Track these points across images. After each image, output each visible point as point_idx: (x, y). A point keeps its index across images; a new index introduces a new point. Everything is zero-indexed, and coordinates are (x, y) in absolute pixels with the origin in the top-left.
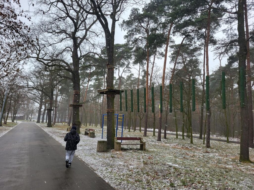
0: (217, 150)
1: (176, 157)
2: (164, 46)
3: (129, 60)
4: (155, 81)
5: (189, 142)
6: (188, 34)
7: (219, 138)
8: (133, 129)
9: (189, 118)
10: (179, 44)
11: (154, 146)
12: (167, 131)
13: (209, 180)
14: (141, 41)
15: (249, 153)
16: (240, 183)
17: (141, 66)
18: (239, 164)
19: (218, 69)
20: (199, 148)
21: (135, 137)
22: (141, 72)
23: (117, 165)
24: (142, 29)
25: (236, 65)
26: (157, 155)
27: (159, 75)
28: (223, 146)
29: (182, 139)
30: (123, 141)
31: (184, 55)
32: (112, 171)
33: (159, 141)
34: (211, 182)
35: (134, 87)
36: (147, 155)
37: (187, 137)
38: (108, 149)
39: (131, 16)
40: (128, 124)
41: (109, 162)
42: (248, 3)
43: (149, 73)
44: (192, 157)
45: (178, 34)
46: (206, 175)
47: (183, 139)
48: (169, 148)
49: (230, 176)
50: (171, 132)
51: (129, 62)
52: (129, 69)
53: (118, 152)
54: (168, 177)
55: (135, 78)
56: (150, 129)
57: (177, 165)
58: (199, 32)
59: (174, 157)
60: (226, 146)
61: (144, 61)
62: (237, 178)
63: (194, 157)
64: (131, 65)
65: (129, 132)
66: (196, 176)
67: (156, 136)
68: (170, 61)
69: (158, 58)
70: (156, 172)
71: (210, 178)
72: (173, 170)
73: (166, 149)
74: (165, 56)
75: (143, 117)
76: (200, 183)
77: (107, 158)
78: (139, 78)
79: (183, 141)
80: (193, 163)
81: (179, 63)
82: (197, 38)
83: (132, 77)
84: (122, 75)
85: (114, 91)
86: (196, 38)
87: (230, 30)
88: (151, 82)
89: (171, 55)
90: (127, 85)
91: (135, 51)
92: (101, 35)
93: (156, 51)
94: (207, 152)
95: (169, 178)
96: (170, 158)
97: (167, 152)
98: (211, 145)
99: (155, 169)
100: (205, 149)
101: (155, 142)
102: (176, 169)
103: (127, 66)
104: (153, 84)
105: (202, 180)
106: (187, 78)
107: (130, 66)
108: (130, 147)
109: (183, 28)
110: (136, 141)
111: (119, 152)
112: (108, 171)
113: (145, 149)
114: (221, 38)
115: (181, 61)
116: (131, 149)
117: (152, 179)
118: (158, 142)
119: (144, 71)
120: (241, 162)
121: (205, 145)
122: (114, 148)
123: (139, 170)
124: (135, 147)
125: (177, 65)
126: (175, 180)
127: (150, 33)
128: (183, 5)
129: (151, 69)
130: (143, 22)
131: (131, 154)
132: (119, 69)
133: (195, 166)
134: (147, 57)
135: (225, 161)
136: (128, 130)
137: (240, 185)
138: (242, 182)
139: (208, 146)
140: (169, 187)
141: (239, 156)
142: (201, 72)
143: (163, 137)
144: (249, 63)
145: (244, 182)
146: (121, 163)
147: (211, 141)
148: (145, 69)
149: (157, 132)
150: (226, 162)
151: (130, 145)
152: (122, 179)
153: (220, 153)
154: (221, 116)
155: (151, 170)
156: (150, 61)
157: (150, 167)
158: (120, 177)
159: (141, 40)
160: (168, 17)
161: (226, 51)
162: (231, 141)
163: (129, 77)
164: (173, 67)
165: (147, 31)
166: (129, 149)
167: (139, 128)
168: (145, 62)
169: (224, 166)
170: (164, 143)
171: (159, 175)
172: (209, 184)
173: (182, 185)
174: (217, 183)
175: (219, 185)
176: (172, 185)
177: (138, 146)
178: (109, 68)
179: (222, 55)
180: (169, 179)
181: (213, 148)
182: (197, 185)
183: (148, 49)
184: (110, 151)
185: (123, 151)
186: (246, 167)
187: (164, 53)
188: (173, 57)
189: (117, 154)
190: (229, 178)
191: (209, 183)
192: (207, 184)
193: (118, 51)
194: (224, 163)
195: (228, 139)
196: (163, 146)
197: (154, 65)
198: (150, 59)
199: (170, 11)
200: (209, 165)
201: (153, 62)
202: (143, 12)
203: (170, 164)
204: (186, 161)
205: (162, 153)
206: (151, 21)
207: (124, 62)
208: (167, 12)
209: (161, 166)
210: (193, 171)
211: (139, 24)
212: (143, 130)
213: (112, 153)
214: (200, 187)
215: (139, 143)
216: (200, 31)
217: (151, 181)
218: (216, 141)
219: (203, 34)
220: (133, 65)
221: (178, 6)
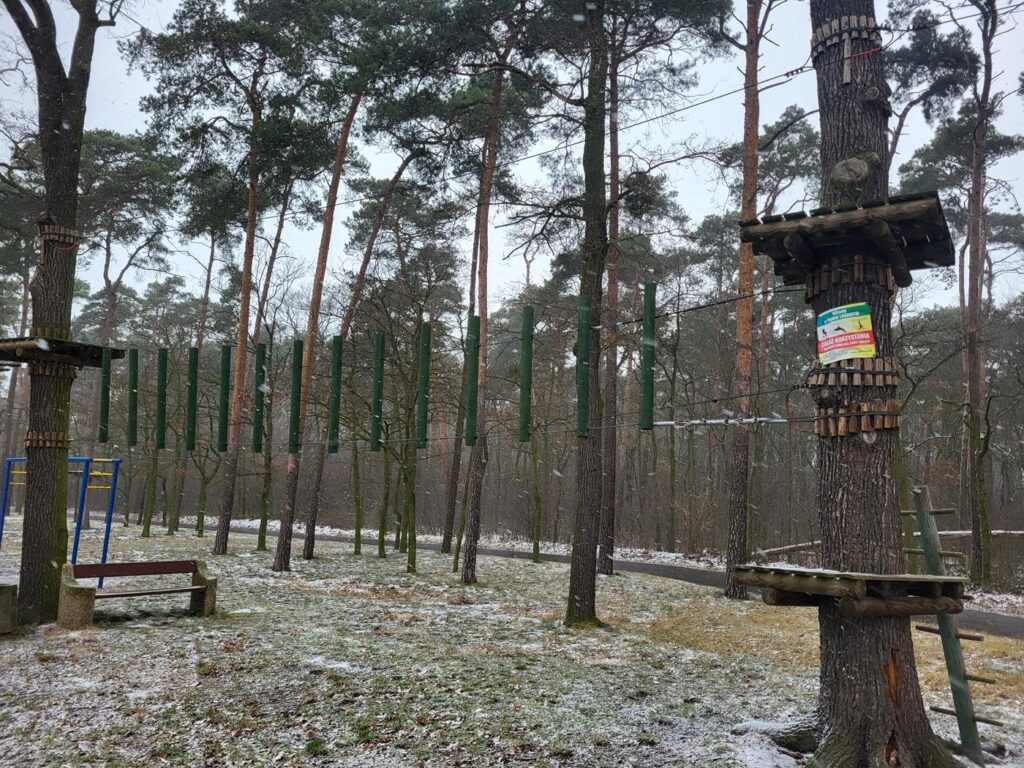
0: (498, 589)
1: (343, 631)
2: (325, 177)
3: (163, 213)
4: (281, 318)
5: (404, 568)
6: (422, 146)
7: (508, 545)
8: (164, 525)
9: (409, 475)
10: (387, 180)
11: (257, 594)
12: (317, 528)
13: (457, 707)
14: (224, 139)
15: (598, 593)
16: (559, 702)
17: (219, 246)
18: (561, 636)
19: (522, 296)
20: (437, 588)
21: (173, 559)
22: (217, 275)
23: (67, 695)
24: (232, 86)
25: (574, 286)
26: (265, 629)
27: (297, 295)
28: (518, 574)
29: (376, 558)
30: (107, 581)
31: (403, 224)
32: (33, 725)
33: (281, 570)
34: (463, 714)
35: (181, 336)
36: (219, 635)
37: (396, 548)
38: (23, 622)
39: (181, 18)
40: (143, 503)
41: (22, 682)
42: (623, 78)
43: (254, 280)
44: (407, 624)
45: (384, 139)
46: (450, 691)
47: (382, 555)
48: (320, 596)
49: (531, 682)
50: (337, 531)
51: (163, 225)
52: (162, 255)
53: (74, 635)
54: (301, 719)
55: (188, 297)
56: (246, 523)
57: (345, 665)
58: (461, 148)
59: (338, 630)
60: (528, 573)
61: (232, 227)
62: (551, 684)
63: (413, 623)
64: (171, 240)
65: (146, 539)
66: (411, 698)
67: (270, 551)
68: (348, 240)
69: (299, 223)
70: (251, 704)
71: (463, 698)
72: (325, 685)
73: (308, 601)
74: (327, 219)
75: (216, 470)
76: (423, 725)
77: (11, 664)
78: (205, 300)
79: (379, 564)
80: (406, 649)
81: (385, 254)
82: (452, 168)
83: (175, 292)
84: (121, 276)
85: (72, 348)
86: (450, 169)
87: (562, 162)
88: (263, 320)
89: (352, 217)
90: (148, 327)
91: (189, 178)
92: (17, 74)
93: (288, 193)
94: (464, 601)
95: (304, 722)
96: (320, 637)
97: (309, 614)
98: (480, 573)
99: (252, 689)
100: (456, 590)
101: (261, 577)
102: (340, 678)
103: (149, 241)
104: (270, 331)
105: (433, 708)
106: (409, 318)
107: (164, 242)
108: (144, 606)
109: (406, 119)
110: (174, 577)
111: (80, 632)
112: (11, 726)
113: (213, 609)
114: (531, 183)
115: (390, 247)
116: (145, 615)
117: (233, 733)
118: (278, 574)
119: (231, 269)
120: (569, 626)
121: (457, 577)
122: (55, 619)
123: (175, 706)
124: (166, 602)
125: (373, 262)
126: (328, 727)
127: (267, 111)
128: (403, 29)
129: (262, 266)
130: (237, 57)
131: (143, 637)
132: (108, 249)
133: (416, 659)
134: (247, 214)
135: (521, 627)
136: (140, 529)
137: (559, 710)
138: (565, 697)
139: (469, 579)
140: (303, 758)
141: (564, 605)
142: (461, 300)
143: (301, 554)
144: (613, 283)
145: (570, 696)
146: (87, 684)
147: (480, 560)
148: (235, 261)
149: (273, 534)
150: (522, 631)
151: (140, 598)
152: (84, 754)
153: (506, 601)
154: (521, 463)
155: (231, 697)
156: (262, 230)
157: (230, 684)
158: (77, 748)
159: (223, 133)
160: (344, 64)
161: (547, 235)
162: (548, 553)
163: (160, 293)
164: (357, 269)
165: (254, 100)
166: (134, 613)
167: (194, 519)
168: (236, 230)
169: (513, 646)
170: (302, 578)
171: (263, 716)
172: (458, 723)
173: (357, 742)
174: (483, 715)
175: (491, 719)
176: (315, 748)
177: (183, 599)
178: (52, 237)
179: (534, 245)
180: (306, 724)
181: (484, 586)
182: (412, 733)
183: (254, 178)
184: (33, 632)
185: (104, 625)
186: (584, 642)
187: (324, 204)
188: (361, 226)
189: (68, 642)
190: (527, 688)
191: (458, 719)
192: (448, 722)
193: (106, 162)
194: (516, 636)
195: (536, 548)
196: (297, 591)
197: (279, 250)
198: (260, 220)
199: (354, 39)
200: (464, 651)
201: (274, 236)
202: (241, 15)
203: (318, 661)
204: (382, 644)
205: (286, 620)
206: (273, 61)
207: (136, 222)
208: (342, 40)
209: (277, 674)
210: (402, 682)
211: (219, 64)
212: (213, 529)
213: (41, 642)
214: (425, 738)
215: (190, 586)
216: (465, 142)
217: (223, 745)
218: (497, 559)
219: (477, 156)
220: (181, 242)
221: (386, 26)
